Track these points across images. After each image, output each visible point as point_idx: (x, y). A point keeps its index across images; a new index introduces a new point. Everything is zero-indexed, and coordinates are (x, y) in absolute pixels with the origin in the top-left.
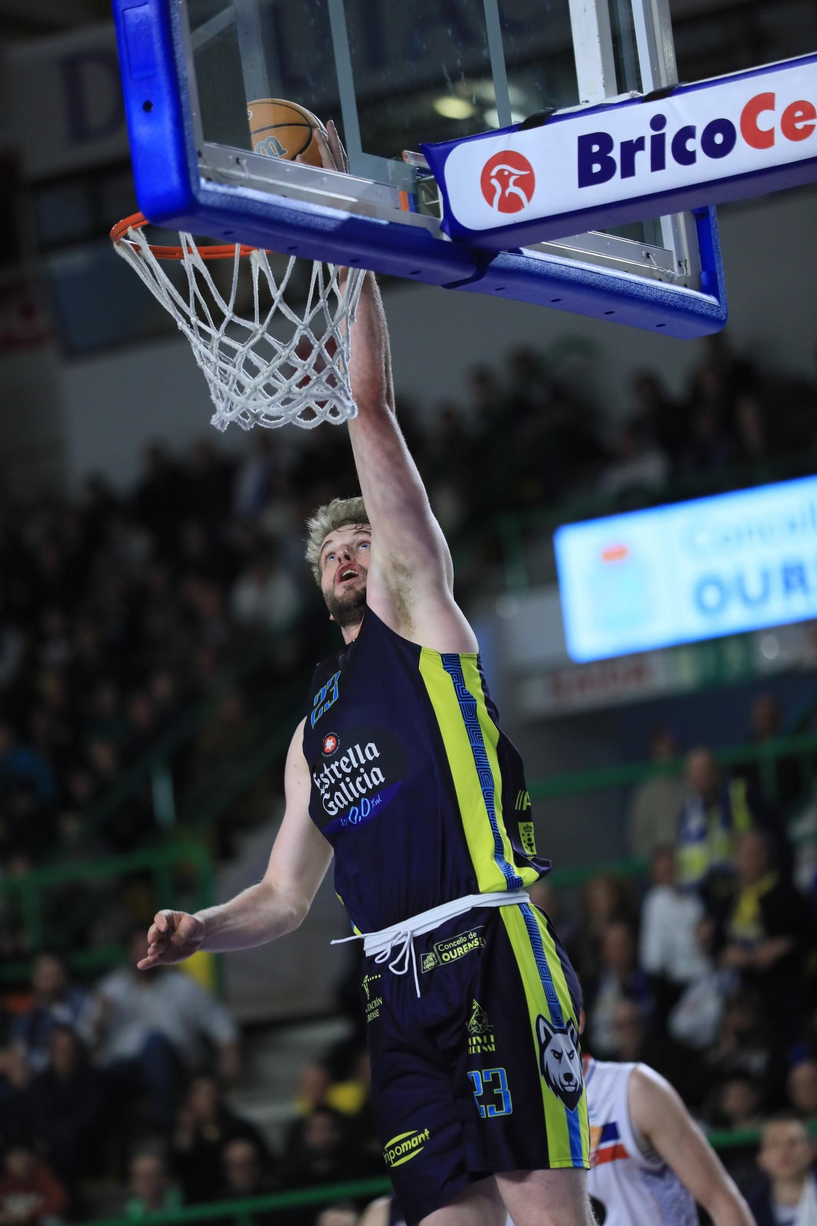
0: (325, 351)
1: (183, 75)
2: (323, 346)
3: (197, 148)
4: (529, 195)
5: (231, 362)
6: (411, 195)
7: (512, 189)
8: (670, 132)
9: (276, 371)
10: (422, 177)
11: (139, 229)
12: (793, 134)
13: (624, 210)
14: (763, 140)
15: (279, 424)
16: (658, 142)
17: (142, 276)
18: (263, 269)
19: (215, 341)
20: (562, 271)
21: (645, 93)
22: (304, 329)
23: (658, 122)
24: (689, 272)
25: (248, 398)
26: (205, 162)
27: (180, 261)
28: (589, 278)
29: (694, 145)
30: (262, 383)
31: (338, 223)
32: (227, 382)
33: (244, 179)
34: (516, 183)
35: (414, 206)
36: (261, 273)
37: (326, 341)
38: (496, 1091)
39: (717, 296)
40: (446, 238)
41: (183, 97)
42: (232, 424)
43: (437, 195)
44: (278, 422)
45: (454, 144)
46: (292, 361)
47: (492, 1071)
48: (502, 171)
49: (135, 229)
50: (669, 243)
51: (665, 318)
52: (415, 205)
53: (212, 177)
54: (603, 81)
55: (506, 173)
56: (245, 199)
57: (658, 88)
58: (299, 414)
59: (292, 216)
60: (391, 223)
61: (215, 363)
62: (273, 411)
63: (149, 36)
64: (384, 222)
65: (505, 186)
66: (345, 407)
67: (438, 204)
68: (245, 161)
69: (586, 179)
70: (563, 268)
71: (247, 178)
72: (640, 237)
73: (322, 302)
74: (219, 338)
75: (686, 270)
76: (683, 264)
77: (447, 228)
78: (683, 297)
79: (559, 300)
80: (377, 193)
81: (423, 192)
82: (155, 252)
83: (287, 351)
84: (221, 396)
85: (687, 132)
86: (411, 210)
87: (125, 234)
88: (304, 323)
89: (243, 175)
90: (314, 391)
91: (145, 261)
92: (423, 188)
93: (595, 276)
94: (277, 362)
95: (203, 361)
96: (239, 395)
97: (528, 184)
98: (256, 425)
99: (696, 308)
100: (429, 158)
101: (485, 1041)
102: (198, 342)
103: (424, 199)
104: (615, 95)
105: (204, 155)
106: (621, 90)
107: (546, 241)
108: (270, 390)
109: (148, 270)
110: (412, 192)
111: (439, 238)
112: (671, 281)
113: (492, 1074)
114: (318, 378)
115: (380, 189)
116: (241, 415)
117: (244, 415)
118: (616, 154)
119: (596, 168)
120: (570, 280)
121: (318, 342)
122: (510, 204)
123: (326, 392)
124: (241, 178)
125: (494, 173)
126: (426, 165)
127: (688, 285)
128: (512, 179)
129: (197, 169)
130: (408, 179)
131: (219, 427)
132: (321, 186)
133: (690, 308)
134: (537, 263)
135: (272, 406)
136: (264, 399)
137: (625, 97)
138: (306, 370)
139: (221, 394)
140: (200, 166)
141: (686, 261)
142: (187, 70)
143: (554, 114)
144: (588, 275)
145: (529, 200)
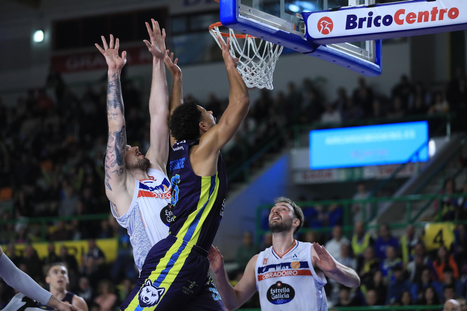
3: (239, 6)
4: (331, 30)
6: (297, 26)
7: (326, 28)
8: (374, 17)
10: (300, 21)
12: (409, 22)
13: (357, 37)
14: (400, 22)
16: (370, 19)
20: (337, 53)
21: (368, 5)
23: (371, 14)
24: (372, 58)
26: (240, 10)
29: (380, 21)
31: (276, 31)
34: (328, 26)
39: (380, 66)
43: (304, 27)
48: (324, 22)
49: (217, 27)
50: (368, 49)
51: (364, 70)
52: (297, 28)
53: (242, 15)
55: (325, 23)
56: (250, 21)
57: (371, 4)
59: (263, 28)
60: (290, 33)
64: (289, 33)
65: (324, 27)
67: (304, 29)
69: (348, 27)
70: (337, 52)
71: (252, 15)
72: (359, 45)
73: (268, 54)
76: (371, 55)
77: (306, 37)
78: (370, 65)
81: (300, 26)
85: (379, 18)
86: (296, 30)
87: (213, 28)
92: (300, 25)
93: (346, 56)
97: (331, 27)
99: (373, 68)
100: (304, 16)
103: (300, 28)
104: (359, 5)
105: (240, 8)
106: (360, 3)
107: (333, 44)
111: (303, 39)
112: (367, 59)
115: (288, 23)
118: (357, 21)
119: (351, 24)
122: (325, 32)
124: (249, 15)
125: (321, 23)
126: (302, 18)
127: (372, 61)
128: (327, 25)
129: (238, 11)
130: (297, 22)
132: (272, 20)
134: (330, 50)
137: (361, 5)
141: (372, 55)
143: (341, 8)
144: (344, 55)
145: (331, 31)
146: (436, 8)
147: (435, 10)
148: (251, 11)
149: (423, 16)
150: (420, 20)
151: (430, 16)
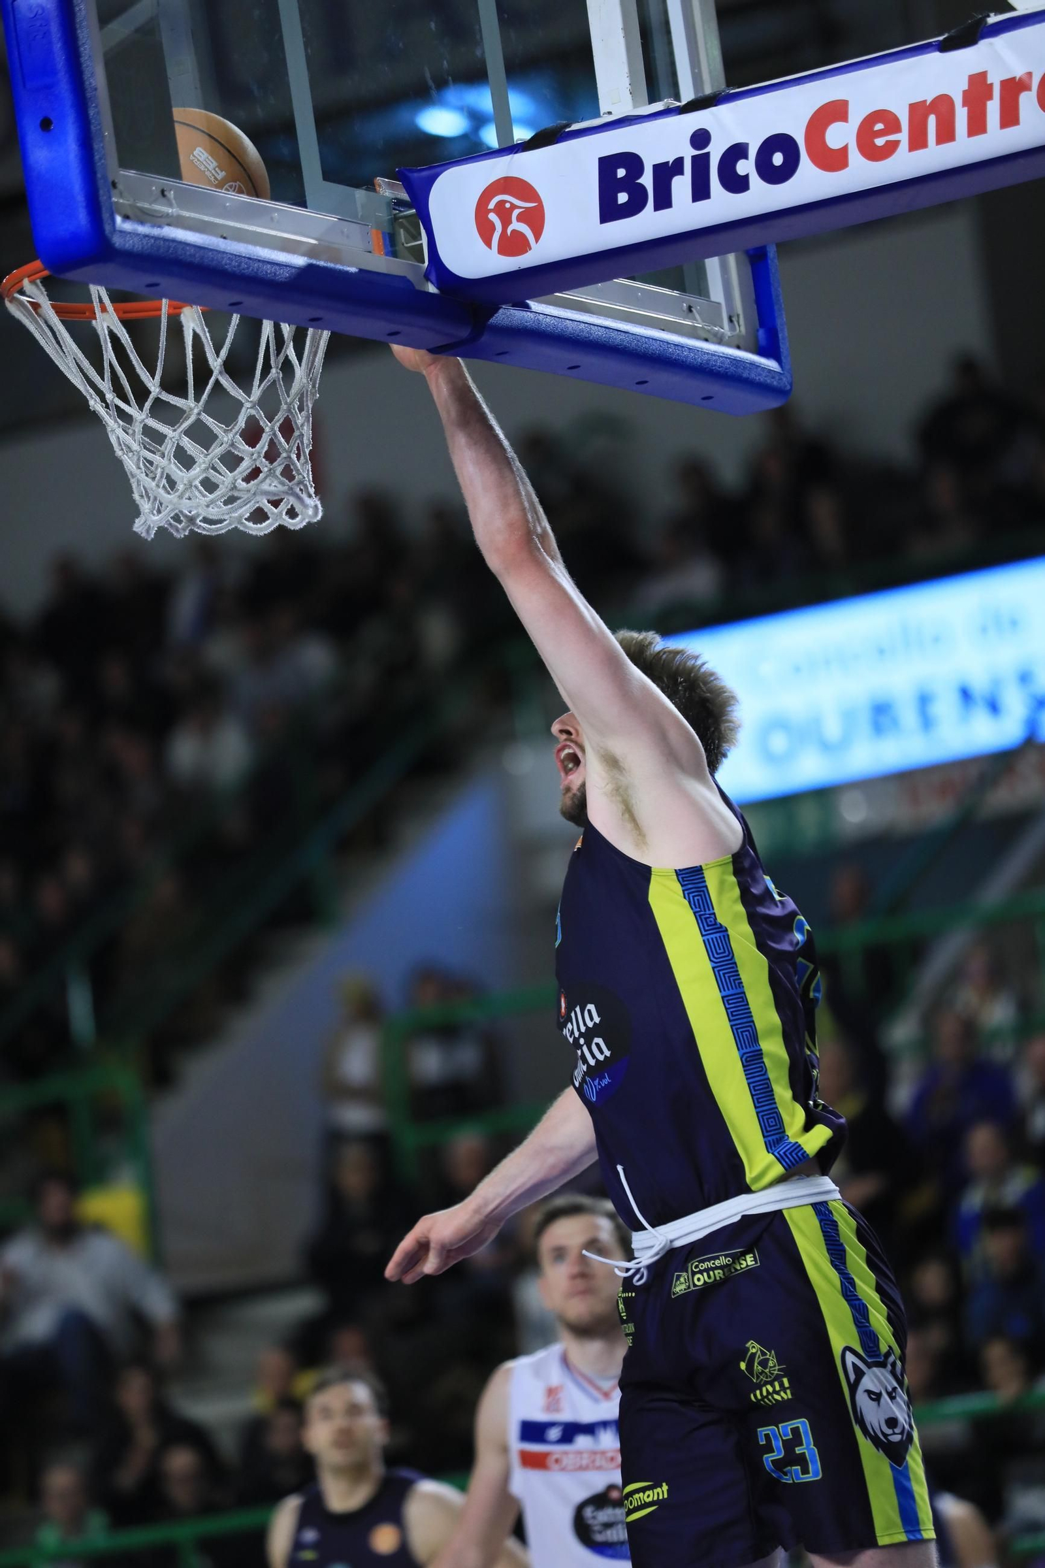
0: (280, 435)
1: (90, 84)
2: (277, 429)
3: (110, 179)
4: (538, 233)
5: (159, 451)
6: (387, 235)
7: (516, 226)
8: (716, 150)
9: (216, 462)
10: (401, 211)
11: (38, 281)
12: (873, 153)
14: (833, 160)
15: (221, 529)
16: (701, 164)
17: (42, 342)
18: (199, 331)
19: (137, 424)
20: (582, 330)
21: (684, 102)
22: (251, 408)
23: (701, 138)
24: (742, 329)
25: (181, 497)
26: (121, 195)
27: (90, 322)
28: (616, 339)
29: (746, 167)
30: (199, 477)
31: (293, 270)
32: (154, 476)
33: (172, 216)
34: (520, 218)
35: (390, 249)
36: (196, 337)
37: (280, 422)
38: (798, 1450)
39: (778, 359)
40: (432, 289)
41: (91, 112)
42: (161, 531)
43: (419, 233)
44: (220, 527)
45: (442, 168)
46: (236, 448)
47: (789, 1425)
48: (502, 202)
49: (33, 282)
50: (716, 292)
51: (713, 388)
52: (392, 247)
53: (129, 213)
54: (629, 87)
55: (508, 205)
56: (174, 241)
57: (700, 94)
58: (246, 516)
59: (234, 263)
60: (361, 270)
61: (138, 453)
62: (213, 513)
63: (47, 34)
64: (353, 270)
65: (506, 222)
66: (306, 506)
67: (422, 244)
68: (172, 192)
69: (610, 212)
70: (582, 326)
71: (175, 214)
72: (679, 284)
73: (274, 372)
74: (143, 421)
75: (739, 326)
76: (734, 319)
77: (433, 277)
78: (736, 361)
79: (577, 367)
80: (342, 232)
81: (402, 231)
82: (59, 312)
83: (231, 435)
84: (147, 494)
85: (737, 152)
86: (387, 254)
87: (19, 289)
88: (251, 399)
89: (170, 211)
90: (265, 486)
91: (46, 322)
92: (402, 226)
93: (622, 336)
94: (217, 450)
95: (122, 449)
96: (169, 493)
97: (535, 218)
98: (192, 531)
99: (753, 376)
100: (409, 188)
101: (778, 1388)
102: (116, 426)
103: (403, 240)
104: (646, 105)
105: (120, 186)
106: (652, 99)
107: (560, 292)
108: (209, 486)
109: (50, 334)
110: (387, 230)
111: (422, 289)
112: (720, 341)
113: (791, 1429)
114: (270, 470)
115: (347, 228)
116: (171, 518)
117: (176, 518)
118: (647, 180)
119: (623, 198)
120: (591, 341)
121: (269, 424)
122: (513, 245)
123: (281, 488)
124: (167, 215)
125: (491, 206)
126: (405, 196)
127: (741, 345)
128: (516, 212)
129: (111, 203)
130: (383, 215)
131: (144, 535)
132: (271, 223)
133: (745, 375)
134: (548, 319)
135: (212, 506)
136: (201, 498)
137: (658, 106)
138: (255, 460)
139: (146, 492)
140: (114, 199)
141: (738, 316)
142: (97, 77)
143: (567, 130)
144: (613, 334)
145: (537, 238)
146: (983, 75)
147: (978, 89)
148: (171, 195)
149: (932, 121)
150: (918, 141)
151: (961, 116)
